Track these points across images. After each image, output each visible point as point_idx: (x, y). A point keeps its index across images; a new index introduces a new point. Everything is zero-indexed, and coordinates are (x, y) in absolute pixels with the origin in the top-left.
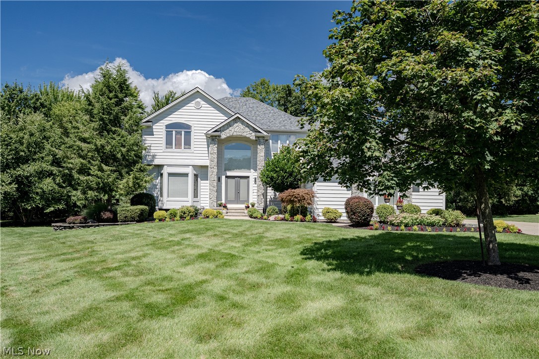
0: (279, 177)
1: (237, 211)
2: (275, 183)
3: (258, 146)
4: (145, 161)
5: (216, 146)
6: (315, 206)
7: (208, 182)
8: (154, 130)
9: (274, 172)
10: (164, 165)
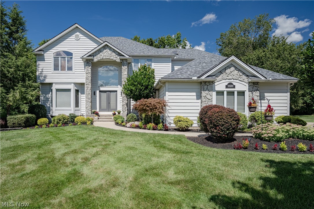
0: (137, 90)
1: (106, 117)
2: (134, 95)
3: (123, 67)
4: (39, 81)
5: (90, 67)
6: (166, 115)
7: (85, 95)
8: (45, 57)
9: (133, 86)
10: (52, 83)
